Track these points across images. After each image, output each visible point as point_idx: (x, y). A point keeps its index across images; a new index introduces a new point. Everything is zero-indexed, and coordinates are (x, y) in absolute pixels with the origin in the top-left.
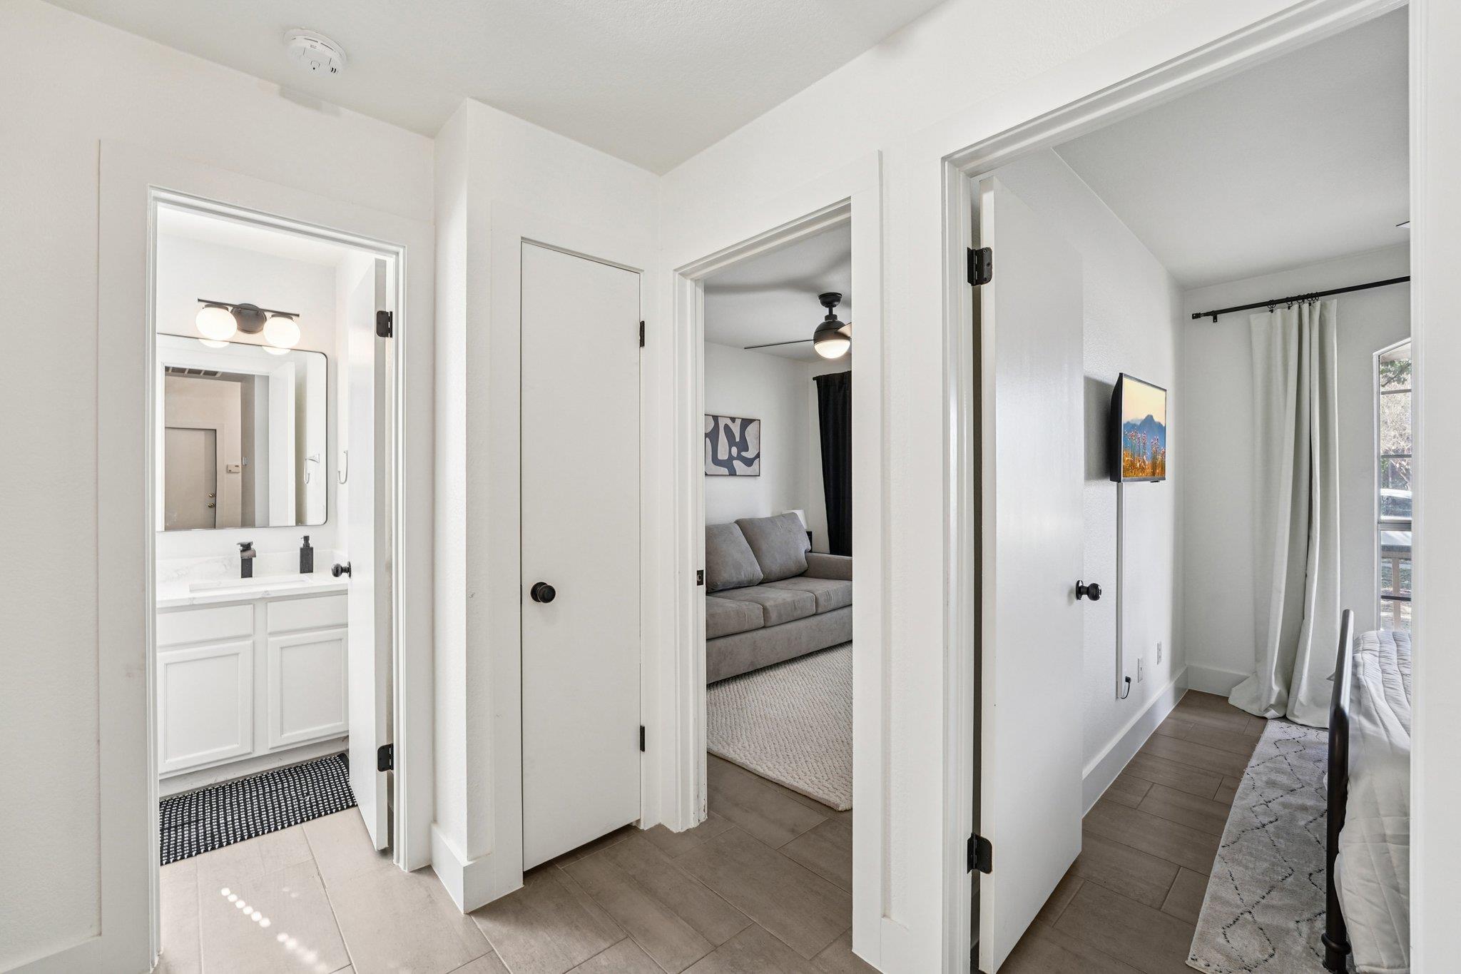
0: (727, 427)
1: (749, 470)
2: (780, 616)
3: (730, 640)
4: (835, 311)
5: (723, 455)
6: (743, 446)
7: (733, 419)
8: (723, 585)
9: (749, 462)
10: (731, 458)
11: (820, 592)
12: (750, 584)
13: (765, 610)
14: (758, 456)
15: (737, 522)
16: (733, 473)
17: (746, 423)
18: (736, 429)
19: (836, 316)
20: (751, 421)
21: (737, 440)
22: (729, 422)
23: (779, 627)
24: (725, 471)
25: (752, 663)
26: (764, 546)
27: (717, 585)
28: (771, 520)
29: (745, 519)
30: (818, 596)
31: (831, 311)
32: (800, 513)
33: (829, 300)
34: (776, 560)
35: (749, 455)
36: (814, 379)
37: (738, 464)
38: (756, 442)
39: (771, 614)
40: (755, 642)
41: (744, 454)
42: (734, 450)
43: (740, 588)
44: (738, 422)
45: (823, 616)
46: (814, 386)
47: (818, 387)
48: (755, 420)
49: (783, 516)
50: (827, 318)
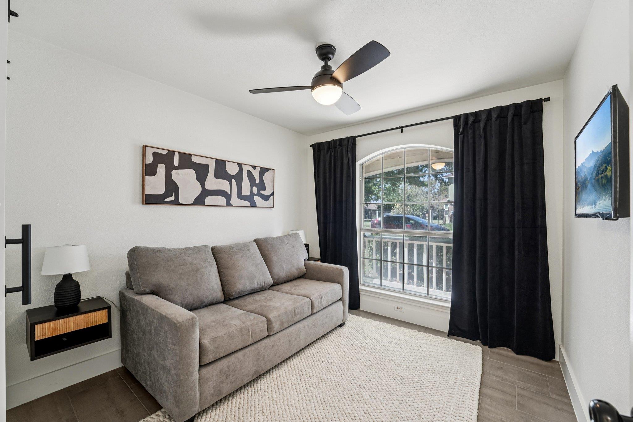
0: (249, 172)
1: (266, 204)
2: (282, 323)
3: (233, 358)
4: (329, 63)
5: (246, 191)
6: (262, 186)
7: (254, 167)
8: (238, 294)
9: (266, 198)
10: (252, 194)
11: (315, 296)
12: (262, 289)
13: (269, 322)
14: (273, 194)
15: (255, 241)
16: (253, 205)
17: (264, 171)
18: (256, 174)
19: (330, 67)
20: (268, 170)
21: (257, 182)
22: (251, 169)
23: (281, 333)
24: (248, 203)
25: (256, 372)
26: (274, 259)
27: (232, 295)
28: (280, 238)
29: (262, 239)
30: (313, 300)
31: (326, 63)
32: (301, 233)
33: (324, 51)
34: (283, 268)
35: (266, 193)
36: (311, 146)
37: (257, 199)
38: (271, 184)
39: (274, 324)
40: (259, 352)
41: (262, 192)
42: (255, 190)
43: (254, 293)
44: (258, 169)
45: (317, 314)
46: (311, 151)
47: (313, 151)
48: (271, 169)
49: (289, 235)
50: (323, 67)
